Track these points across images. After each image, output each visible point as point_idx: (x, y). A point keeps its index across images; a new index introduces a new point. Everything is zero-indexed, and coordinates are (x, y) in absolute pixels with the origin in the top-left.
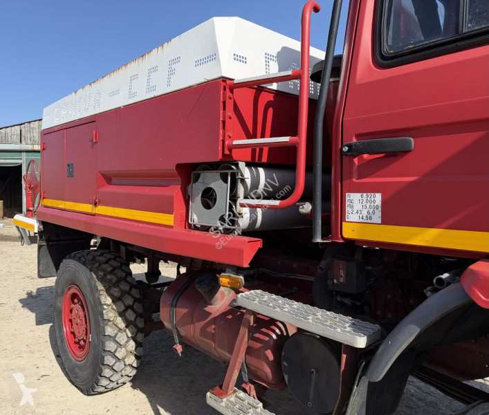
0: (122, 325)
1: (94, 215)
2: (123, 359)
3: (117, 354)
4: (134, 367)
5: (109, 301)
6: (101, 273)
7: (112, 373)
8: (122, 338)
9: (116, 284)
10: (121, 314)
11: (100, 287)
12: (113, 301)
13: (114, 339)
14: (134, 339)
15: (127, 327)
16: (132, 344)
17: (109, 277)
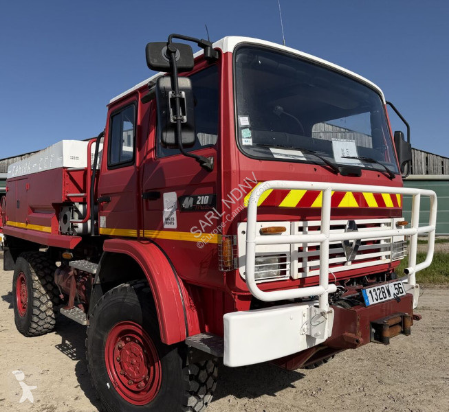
0: (44, 292)
1: (26, 229)
2: (45, 311)
3: (41, 308)
4: (52, 318)
5: (37, 278)
6: (34, 263)
7: (38, 320)
8: (44, 299)
9: (42, 270)
10: (43, 286)
11: (33, 271)
12: (39, 279)
13: (38, 299)
14: (51, 300)
15: (47, 293)
16: (50, 303)
17: (38, 265)
